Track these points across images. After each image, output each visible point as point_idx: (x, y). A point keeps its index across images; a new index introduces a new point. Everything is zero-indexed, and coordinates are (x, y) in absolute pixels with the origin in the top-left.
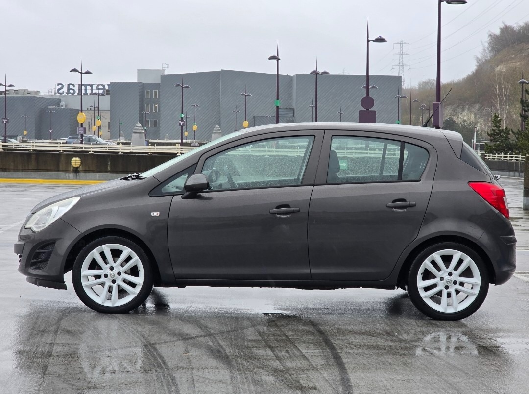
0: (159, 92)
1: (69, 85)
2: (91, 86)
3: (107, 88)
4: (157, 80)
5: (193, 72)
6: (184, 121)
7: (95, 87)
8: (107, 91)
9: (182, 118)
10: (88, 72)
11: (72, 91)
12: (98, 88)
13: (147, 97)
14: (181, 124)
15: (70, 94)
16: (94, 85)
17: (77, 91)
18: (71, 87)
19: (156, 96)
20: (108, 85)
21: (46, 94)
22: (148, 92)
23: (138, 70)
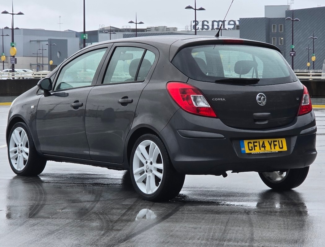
0: (284, 26)
1: (203, 22)
2: (223, 22)
3: (237, 23)
4: (283, 15)
5: (317, 7)
6: (294, 52)
7: (226, 23)
8: (238, 26)
9: (293, 49)
10: (202, 9)
11: (206, 27)
12: (229, 24)
13: (274, 31)
14: (292, 55)
15: (204, 30)
16: (225, 21)
17: (211, 27)
18: (205, 23)
19: (281, 30)
20: (238, 21)
21: (182, 30)
22: (274, 26)
23: (265, 6)
